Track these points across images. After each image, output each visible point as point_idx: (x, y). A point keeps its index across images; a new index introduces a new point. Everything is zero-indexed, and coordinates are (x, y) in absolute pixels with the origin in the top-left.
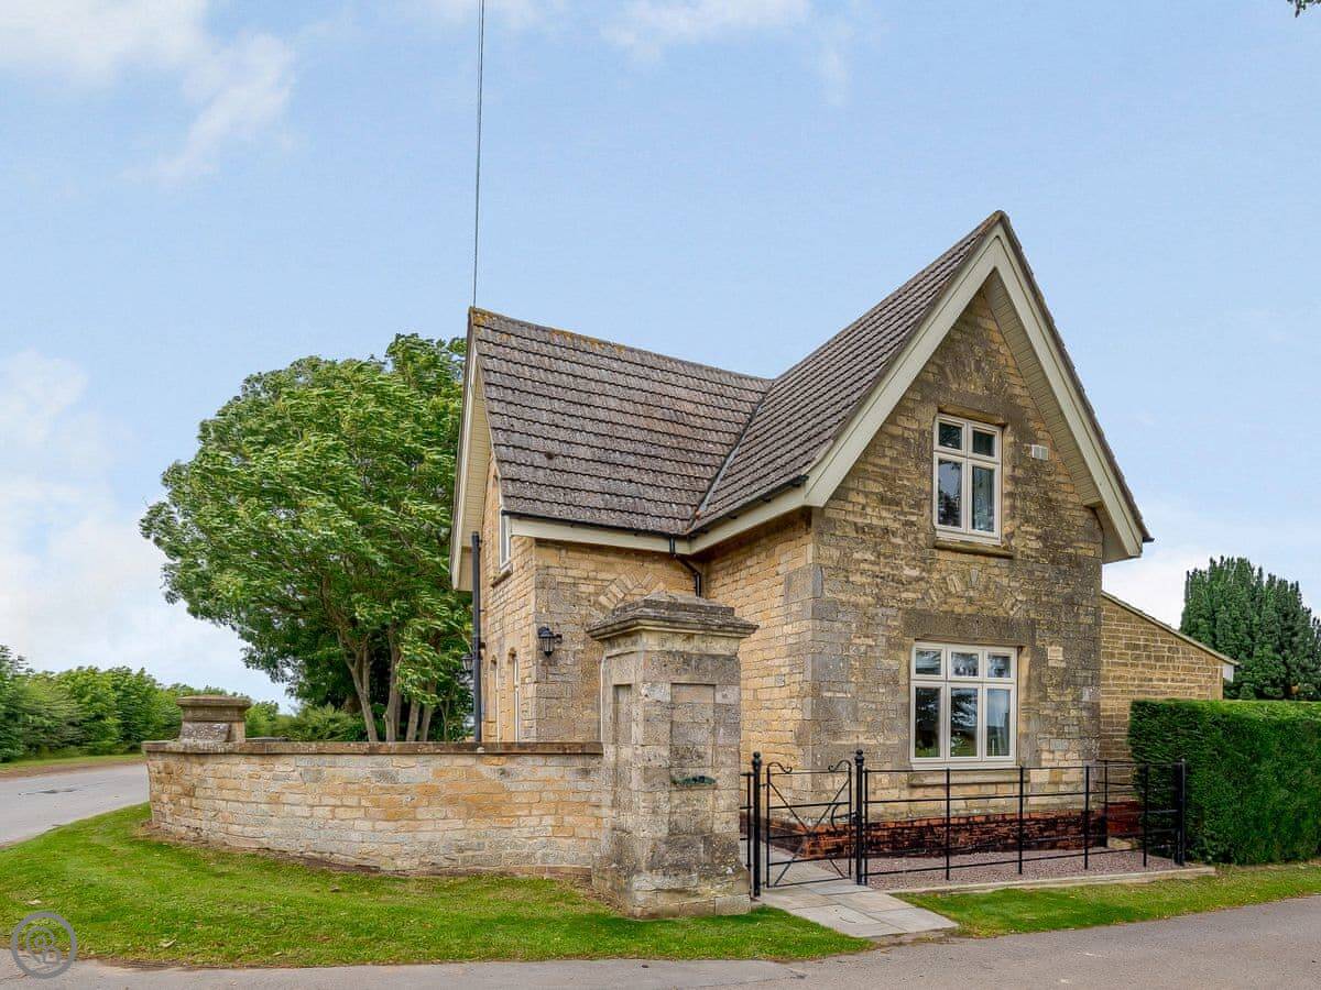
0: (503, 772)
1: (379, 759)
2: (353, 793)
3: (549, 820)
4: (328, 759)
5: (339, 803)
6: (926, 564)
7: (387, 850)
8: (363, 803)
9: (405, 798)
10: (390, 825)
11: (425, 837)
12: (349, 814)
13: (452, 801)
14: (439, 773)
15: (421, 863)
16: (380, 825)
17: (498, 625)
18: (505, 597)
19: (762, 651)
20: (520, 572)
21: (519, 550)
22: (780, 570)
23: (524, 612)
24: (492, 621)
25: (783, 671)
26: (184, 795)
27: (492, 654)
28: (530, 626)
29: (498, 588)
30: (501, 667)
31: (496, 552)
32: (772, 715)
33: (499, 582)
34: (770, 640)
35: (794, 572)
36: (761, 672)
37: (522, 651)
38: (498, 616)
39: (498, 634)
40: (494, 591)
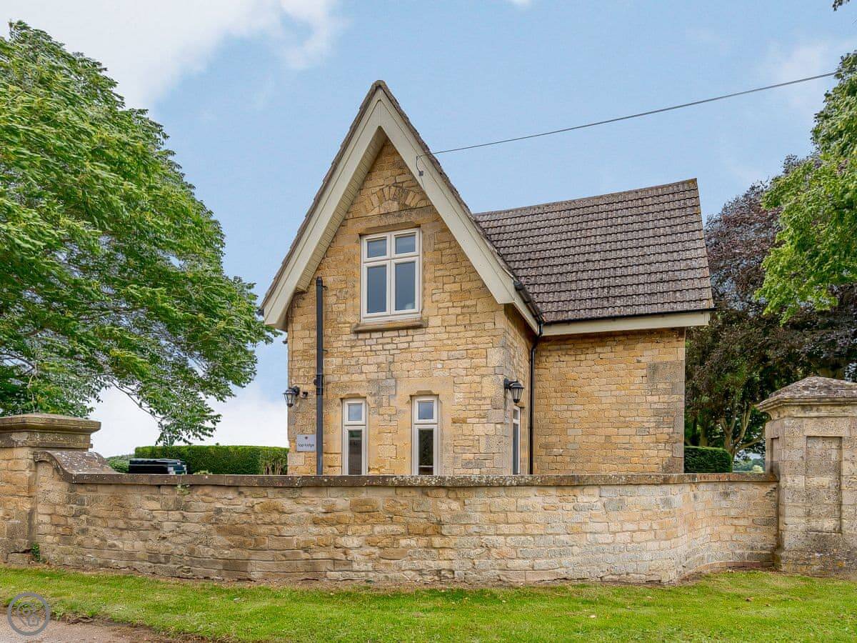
0: (695, 496)
2: (647, 518)
3: (709, 531)
5: (636, 528)
8: (654, 526)
12: (643, 537)
13: (685, 521)
17: (373, 368)
18: (401, 346)
19: (619, 410)
20: (453, 329)
21: (451, 311)
22: (642, 359)
23: (466, 363)
24: (347, 362)
25: (646, 425)
26: (409, 534)
27: (348, 392)
28: (483, 376)
29: (375, 335)
30: (380, 405)
31: (357, 301)
32: (629, 453)
33: (382, 330)
34: (628, 403)
35: (661, 363)
36: (617, 425)
37: (458, 395)
38: (372, 360)
39: (373, 376)
40: (361, 336)
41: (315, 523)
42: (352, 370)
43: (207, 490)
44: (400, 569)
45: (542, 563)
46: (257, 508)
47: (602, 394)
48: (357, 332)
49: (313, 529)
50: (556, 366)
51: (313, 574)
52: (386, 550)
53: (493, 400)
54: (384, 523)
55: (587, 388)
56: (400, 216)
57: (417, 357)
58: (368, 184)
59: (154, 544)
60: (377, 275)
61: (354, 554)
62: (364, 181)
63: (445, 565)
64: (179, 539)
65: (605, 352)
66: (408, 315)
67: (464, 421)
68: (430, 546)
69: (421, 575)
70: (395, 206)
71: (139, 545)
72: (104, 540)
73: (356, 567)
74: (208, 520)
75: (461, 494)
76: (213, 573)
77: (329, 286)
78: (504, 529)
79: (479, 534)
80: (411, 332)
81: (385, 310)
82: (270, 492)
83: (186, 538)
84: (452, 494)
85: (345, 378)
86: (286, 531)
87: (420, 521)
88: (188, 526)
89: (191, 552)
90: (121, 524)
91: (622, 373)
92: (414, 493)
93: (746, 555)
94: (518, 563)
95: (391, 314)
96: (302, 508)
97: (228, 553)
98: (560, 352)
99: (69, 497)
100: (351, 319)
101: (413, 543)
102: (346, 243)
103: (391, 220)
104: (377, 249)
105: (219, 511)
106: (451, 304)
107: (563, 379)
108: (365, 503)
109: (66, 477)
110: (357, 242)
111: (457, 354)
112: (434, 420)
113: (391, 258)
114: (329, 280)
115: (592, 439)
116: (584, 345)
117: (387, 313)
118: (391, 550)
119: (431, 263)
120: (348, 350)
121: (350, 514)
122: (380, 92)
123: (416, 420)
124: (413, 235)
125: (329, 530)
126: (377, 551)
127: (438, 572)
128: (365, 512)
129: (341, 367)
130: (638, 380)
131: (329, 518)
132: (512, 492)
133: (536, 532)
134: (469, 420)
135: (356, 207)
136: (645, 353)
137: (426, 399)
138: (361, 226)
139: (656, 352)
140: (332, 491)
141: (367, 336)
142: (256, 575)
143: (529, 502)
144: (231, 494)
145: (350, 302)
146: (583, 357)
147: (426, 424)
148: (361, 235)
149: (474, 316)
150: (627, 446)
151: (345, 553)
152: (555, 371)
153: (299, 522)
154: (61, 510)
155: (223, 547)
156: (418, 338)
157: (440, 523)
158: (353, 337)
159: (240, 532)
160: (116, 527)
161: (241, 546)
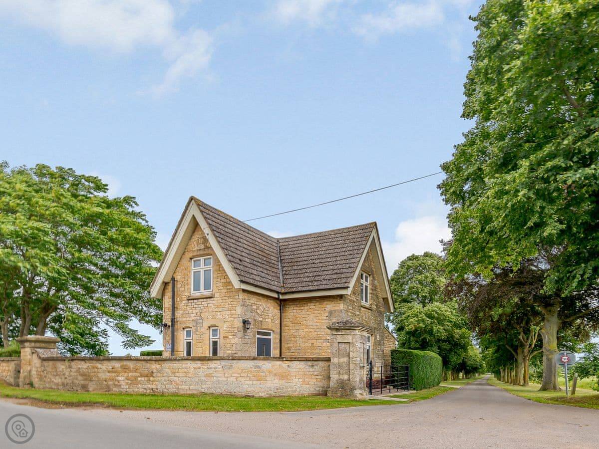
0: (288, 366)
1: (256, 361)
2: (245, 372)
3: (301, 380)
4: (235, 361)
5: (239, 376)
6: (360, 311)
7: (257, 390)
8: (249, 375)
9: (263, 374)
10: (259, 382)
11: (268, 386)
12: (243, 379)
13: (276, 375)
14: (273, 366)
15: (267, 394)
16: (254, 382)
17: (194, 315)
18: (204, 305)
19: (317, 332)
20: (224, 298)
21: (223, 291)
22: (326, 309)
23: (228, 313)
24: (185, 312)
25: (328, 338)
26: (141, 376)
27: (185, 325)
28: (234, 318)
29: (195, 301)
30: (197, 331)
31: (189, 286)
32: (321, 351)
33: (198, 299)
34: (321, 329)
35: (334, 310)
36: (316, 338)
37: (225, 326)
38: (194, 311)
39: (194, 318)
40: (190, 301)
41: (109, 372)
42: (187, 316)
43: (77, 361)
44: (138, 388)
45: (193, 387)
46: (90, 367)
47: (311, 324)
48: (189, 300)
49: (108, 374)
50: (292, 312)
51: (109, 389)
52: (134, 381)
53: (238, 328)
54: (132, 372)
55: (304, 322)
56: (205, 251)
57: (211, 310)
58: (193, 237)
59: (63, 380)
60: (197, 274)
61: (122, 383)
62: (191, 236)
63: (154, 387)
64: (70, 378)
65: (312, 306)
66: (208, 293)
67: (227, 337)
68: (149, 380)
69: (146, 390)
70: (202, 247)
71: (60, 380)
72: (51, 379)
73: (122, 387)
74: (77, 371)
75: (160, 362)
76: (78, 389)
77: (178, 280)
78: (178, 375)
79: (168, 377)
80: (208, 300)
81: (200, 290)
82: (94, 362)
83: (72, 378)
84: (157, 363)
85: (184, 319)
86: (99, 375)
87: (145, 372)
88: (72, 374)
89: (73, 382)
90: (55, 374)
91: (318, 315)
92: (143, 362)
93: (321, 391)
94: (183, 387)
95: (203, 292)
96: (104, 367)
97: (82, 382)
98: (294, 306)
99: (41, 365)
100: (187, 294)
101: (143, 379)
102: (185, 261)
103: (202, 252)
104: (197, 263)
105: (80, 368)
106: (223, 288)
107: (295, 318)
108: (126, 365)
109: (40, 358)
110: (189, 261)
111: (225, 309)
112: (218, 337)
113: (202, 268)
114: (178, 277)
115: (306, 345)
116: (303, 303)
117: (201, 291)
118: (135, 381)
119: (216, 271)
120: (185, 307)
121: (120, 369)
122: (193, 201)
123: (211, 337)
124: (211, 258)
125: (113, 374)
126: (130, 382)
127: (152, 389)
128: (126, 369)
129: (183, 314)
130: (325, 318)
131: (113, 370)
132: (181, 362)
133: (190, 376)
134: (229, 337)
135: (189, 247)
136: (327, 306)
137: (213, 328)
138: (190, 255)
139: (331, 306)
140: (114, 362)
141: (192, 301)
142: (91, 389)
143: (188, 366)
144: (83, 363)
145: (186, 287)
146: (303, 308)
147: (215, 339)
148: (191, 259)
149: (231, 293)
150: (320, 348)
151: (119, 382)
152: (292, 314)
153: (104, 372)
154: (39, 370)
155: (81, 380)
156: (211, 301)
157: (153, 373)
158: (187, 302)
159: (86, 375)
160: (54, 375)
161: (86, 380)
